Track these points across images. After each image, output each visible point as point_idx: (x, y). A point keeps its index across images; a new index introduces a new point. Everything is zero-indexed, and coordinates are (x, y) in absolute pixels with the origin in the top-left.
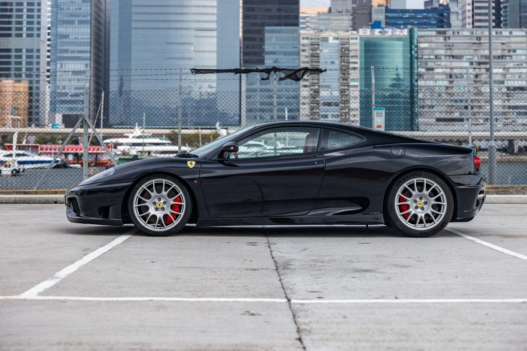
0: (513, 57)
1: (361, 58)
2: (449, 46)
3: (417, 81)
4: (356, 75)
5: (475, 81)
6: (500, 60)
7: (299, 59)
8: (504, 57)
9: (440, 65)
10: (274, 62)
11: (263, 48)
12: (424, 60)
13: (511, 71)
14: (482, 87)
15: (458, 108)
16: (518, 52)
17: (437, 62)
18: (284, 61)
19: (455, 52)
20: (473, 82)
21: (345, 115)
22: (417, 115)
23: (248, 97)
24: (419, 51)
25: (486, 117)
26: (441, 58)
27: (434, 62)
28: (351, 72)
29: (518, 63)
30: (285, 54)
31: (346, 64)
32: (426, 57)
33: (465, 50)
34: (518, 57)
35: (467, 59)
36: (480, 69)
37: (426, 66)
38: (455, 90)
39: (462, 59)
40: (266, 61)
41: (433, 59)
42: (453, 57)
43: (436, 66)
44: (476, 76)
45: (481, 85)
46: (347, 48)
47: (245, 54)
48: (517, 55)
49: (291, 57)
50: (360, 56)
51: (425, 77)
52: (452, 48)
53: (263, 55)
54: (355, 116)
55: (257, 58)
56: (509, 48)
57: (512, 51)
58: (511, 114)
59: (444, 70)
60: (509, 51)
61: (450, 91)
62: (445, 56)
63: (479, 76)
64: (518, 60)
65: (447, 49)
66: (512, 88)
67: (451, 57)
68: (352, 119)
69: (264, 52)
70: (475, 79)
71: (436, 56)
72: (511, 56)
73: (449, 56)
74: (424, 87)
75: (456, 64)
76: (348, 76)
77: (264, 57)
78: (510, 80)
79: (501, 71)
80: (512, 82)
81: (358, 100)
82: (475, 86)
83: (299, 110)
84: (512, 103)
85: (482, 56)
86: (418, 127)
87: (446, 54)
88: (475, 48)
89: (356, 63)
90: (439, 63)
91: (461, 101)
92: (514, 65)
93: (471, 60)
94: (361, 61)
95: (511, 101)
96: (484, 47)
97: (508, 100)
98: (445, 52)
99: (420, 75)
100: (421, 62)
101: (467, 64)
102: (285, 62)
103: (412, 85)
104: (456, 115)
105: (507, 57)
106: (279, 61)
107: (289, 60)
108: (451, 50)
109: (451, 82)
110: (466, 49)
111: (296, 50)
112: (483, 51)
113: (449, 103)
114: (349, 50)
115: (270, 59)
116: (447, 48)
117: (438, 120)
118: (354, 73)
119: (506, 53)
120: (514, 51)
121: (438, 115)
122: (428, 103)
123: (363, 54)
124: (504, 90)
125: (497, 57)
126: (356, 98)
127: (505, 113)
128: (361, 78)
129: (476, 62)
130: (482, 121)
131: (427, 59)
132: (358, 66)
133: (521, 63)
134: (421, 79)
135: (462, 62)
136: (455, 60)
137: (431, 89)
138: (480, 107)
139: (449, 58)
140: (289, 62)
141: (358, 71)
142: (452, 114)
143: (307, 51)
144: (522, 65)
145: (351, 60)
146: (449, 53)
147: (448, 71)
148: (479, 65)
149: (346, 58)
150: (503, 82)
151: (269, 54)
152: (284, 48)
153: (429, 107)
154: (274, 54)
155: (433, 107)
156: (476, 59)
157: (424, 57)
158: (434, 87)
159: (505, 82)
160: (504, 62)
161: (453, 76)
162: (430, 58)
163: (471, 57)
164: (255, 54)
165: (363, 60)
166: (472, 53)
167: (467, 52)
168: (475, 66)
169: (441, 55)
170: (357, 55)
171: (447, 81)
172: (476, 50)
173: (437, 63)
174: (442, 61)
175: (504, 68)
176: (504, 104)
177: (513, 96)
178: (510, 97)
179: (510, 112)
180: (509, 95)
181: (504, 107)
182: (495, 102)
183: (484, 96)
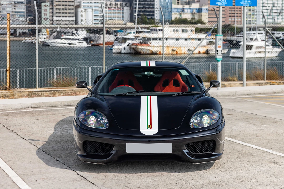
25: (3, 17)
66: (17, 2)
84: (16, 10)
97: (15, 8)
124: (13, 3)
127: (13, 15)
176: (12, 10)
177: (17, 6)
178: (16, 7)
179: (16, 15)
180: (15, 6)
181: (13, 12)
182: (8, 10)
183: (2, 6)
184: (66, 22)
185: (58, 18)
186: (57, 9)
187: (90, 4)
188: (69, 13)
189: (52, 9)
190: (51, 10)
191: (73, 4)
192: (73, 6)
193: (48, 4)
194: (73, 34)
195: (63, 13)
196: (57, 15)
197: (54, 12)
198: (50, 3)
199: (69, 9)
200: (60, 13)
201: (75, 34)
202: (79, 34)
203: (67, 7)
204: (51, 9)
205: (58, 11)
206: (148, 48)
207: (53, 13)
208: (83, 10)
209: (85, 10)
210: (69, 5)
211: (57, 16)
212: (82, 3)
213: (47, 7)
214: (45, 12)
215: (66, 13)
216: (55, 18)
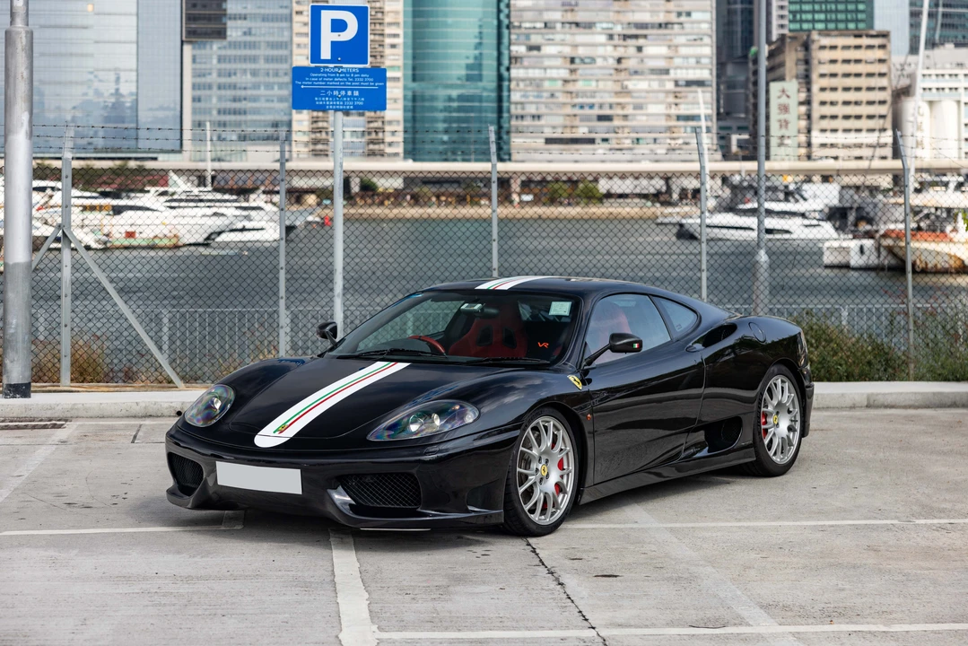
0: (686, 26)
1: (405, 27)
2: (570, 5)
3: (508, 69)
4: (397, 57)
5: (616, 70)
6: (662, 31)
7: (291, 28)
8: (670, 26)
9: (553, 40)
10: (245, 33)
11: (224, 6)
12: (523, 30)
13: (683, 51)
14: (628, 80)
15: (586, 119)
16: (695, 16)
17: (547, 34)
18: (263, 32)
19: (580, 16)
20: (613, 72)
21: (376, 132)
22: (508, 133)
23: (196, 99)
24: (513, 14)
25: (635, 135)
26: (554, 28)
27: (542, 34)
28: (388, 51)
29: (695, 37)
30: (265, 18)
31: (377, 38)
32: (528, 25)
33: (599, 13)
34: (695, 25)
35: (603, 29)
36: (625, 46)
37: (528, 42)
38: (580, 86)
39: (594, 29)
40: (229, 33)
41: (540, 29)
42: (577, 24)
43: (546, 42)
44: (619, 60)
45: (627, 77)
46: (380, 8)
47: (191, 18)
48: (693, 22)
49: (276, 25)
50: (405, 22)
51: (526, 62)
52: (576, 8)
53: (224, 20)
54: (394, 133)
55: (213, 26)
56: (680, 9)
57: (684, 14)
58: (682, 130)
59: (559, 48)
60: (679, 14)
61: (570, 87)
62: (563, 23)
63: (623, 61)
64: (696, 31)
65: (566, 11)
66: (684, 83)
67: (573, 26)
68: (388, 139)
69: (225, 15)
70: (616, 66)
71: (546, 24)
72: (681, 24)
73: (570, 23)
74: (523, 80)
75: (582, 37)
76: (382, 60)
77: (225, 24)
78: (681, 68)
79: (663, 50)
80: (684, 71)
81: (400, 105)
82: (615, 77)
83: (289, 124)
84: (684, 110)
85: (629, 24)
86: (510, 155)
87: (564, 20)
88: (617, 8)
89: (396, 36)
90: (551, 37)
91: (592, 106)
92: (689, 40)
93: (610, 32)
94: (405, 34)
95: (682, 107)
96: (634, 8)
97: (676, 105)
98: (563, 16)
99: (514, 59)
100: (518, 35)
101: (603, 39)
102: (264, 35)
103: (500, 78)
104: (582, 132)
105: (676, 26)
106: (253, 31)
107: (271, 31)
108: (573, 13)
109: (573, 71)
110: (601, 10)
111: (286, 11)
112: (631, 14)
113: (569, 110)
114: (383, 12)
115: (237, 28)
116: (567, 8)
117: (549, 141)
118: (394, 55)
119: (673, 18)
120: (689, 14)
121: (549, 133)
122: (531, 109)
123: (410, 20)
124: (670, 86)
125: (657, 26)
126: (395, 100)
127: (669, 129)
128: (405, 64)
129: (619, 35)
130: (627, 143)
131: (530, 28)
132: (400, 41)
133: (700, 37)
134: (518, 65)
135: (593, 34)
136: (581, 30)
137: (536, 83)
138: (625, 117)
139: (570, 28)
140: (273, 34)
141: (400, 51)
142: (574, 130)
143: (305, 13)
144: (701, 39)
145: (388, 31)
146: (570, 17)
147: (567, 51)
148: (624, 40)
149: (378, 27)
150: (667, 72)
151: (235, 19)
152: (264, 8)
153: (533, 117)
154: (245, 19)
155: (539, 117)
156: (618, 29)
157: (524, 25)
158: (542, 80)
159: (672, 72)
160: (670, 35)
161: (577, 61)
162: (534, 28)
163: (610, 25)
164: (209, 18)
165: (410, 31)
166: (611, 19)
167: (602, 16)
168: (616, 41)
169: (555, 22)
170: (397, 21)
171: (565, 68)
172: (618, 12)
173: (547, 37)
174: (558, 33)
175: (669, 47)
176: (668, 112)
177: (686, 97)
178: (680, 98)
179: (680, 127)
180: (678, 95)
181: (669, 116)
182: (652, 109)
183: (632, 97)
184: (858, 152)
185: (829, 138)
186: (823, 103)
187: (947, 81)
188: (870, 117)
189: (808, 102)
190: (803, 109)
191: (883, 82)
192: (883, 89)
193: (791, 85)
194: (788, 195)
195: (847, 117)
196: (826, 124)
197: (815, 115)
198: (800, 83)
199: (870, 103)
200: (834, 117)
201: (794, 197)
202: (806, 195)
203: (864, 96)
204: (801, 103)
205: (828, 110)
206: (943, 247)
207: (809, 117)
208: (925, 107)
209: (931, 103)
210: (870, 89)
211: (823, 131)
212: (919, 78)
213: (788, 97)
214: (783, 117)
215: (858, 117)
216: (817, 138)
